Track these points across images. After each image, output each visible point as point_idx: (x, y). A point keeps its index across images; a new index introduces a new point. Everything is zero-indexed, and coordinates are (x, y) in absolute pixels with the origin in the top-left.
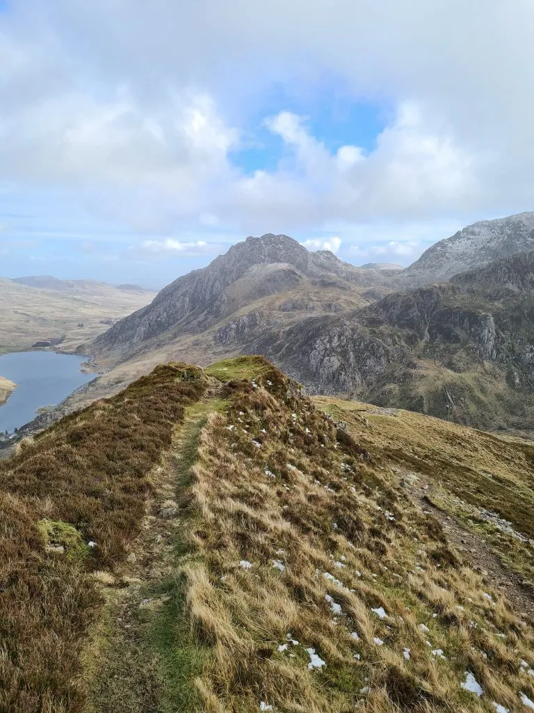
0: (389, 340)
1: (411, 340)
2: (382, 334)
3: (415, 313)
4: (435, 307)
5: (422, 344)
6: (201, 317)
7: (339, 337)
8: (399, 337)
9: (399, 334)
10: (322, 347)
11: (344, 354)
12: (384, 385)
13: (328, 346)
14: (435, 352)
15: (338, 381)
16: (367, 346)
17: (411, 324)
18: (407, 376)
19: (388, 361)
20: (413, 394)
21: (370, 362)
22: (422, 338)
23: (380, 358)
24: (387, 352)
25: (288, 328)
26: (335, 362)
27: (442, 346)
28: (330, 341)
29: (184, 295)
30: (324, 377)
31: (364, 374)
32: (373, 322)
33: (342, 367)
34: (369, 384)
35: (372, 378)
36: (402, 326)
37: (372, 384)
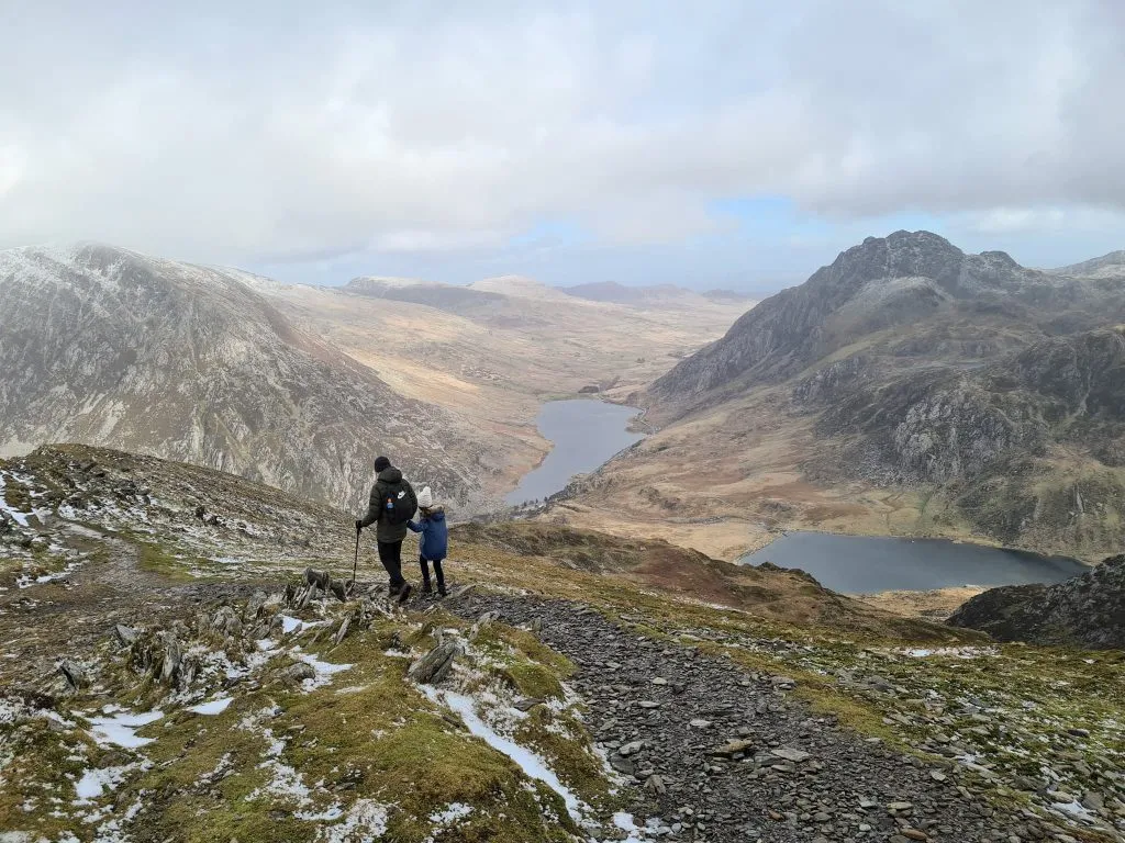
0: (1018, 413)
1: (1053, 415)
2: (1009, 402)
3: (1070, 372)
4: (1109, 363)
5: (1069, 420)
6: (786, 360)
7: (943, 405)
8: (1035, 408)
9: (1037, 403)
10: (914, 419)
11: (942, 431)
12: (990, 476)
13: (923, 418)
14: (1086, 433)
15: (925, 467)
16: (979, 420)
17: (1060, 390)
18: (1026, 467)
19: (1007, 443)
20: (1023, 493)
21: (979, 444)
22: (1072, 411)
23: (994, 440)
24: (1008, 430)
25: (886, 386)
26: (926, 441)
27: (1102, 425)
28: (928, 412)
29: (766, 327)
30: (908, 460)
31: (966, 459)
32: (1003, 384)
33: (935, 450)
34: (968, 475)
35: (976, 466)
36: (1044, 392)
37: (973, 474)
